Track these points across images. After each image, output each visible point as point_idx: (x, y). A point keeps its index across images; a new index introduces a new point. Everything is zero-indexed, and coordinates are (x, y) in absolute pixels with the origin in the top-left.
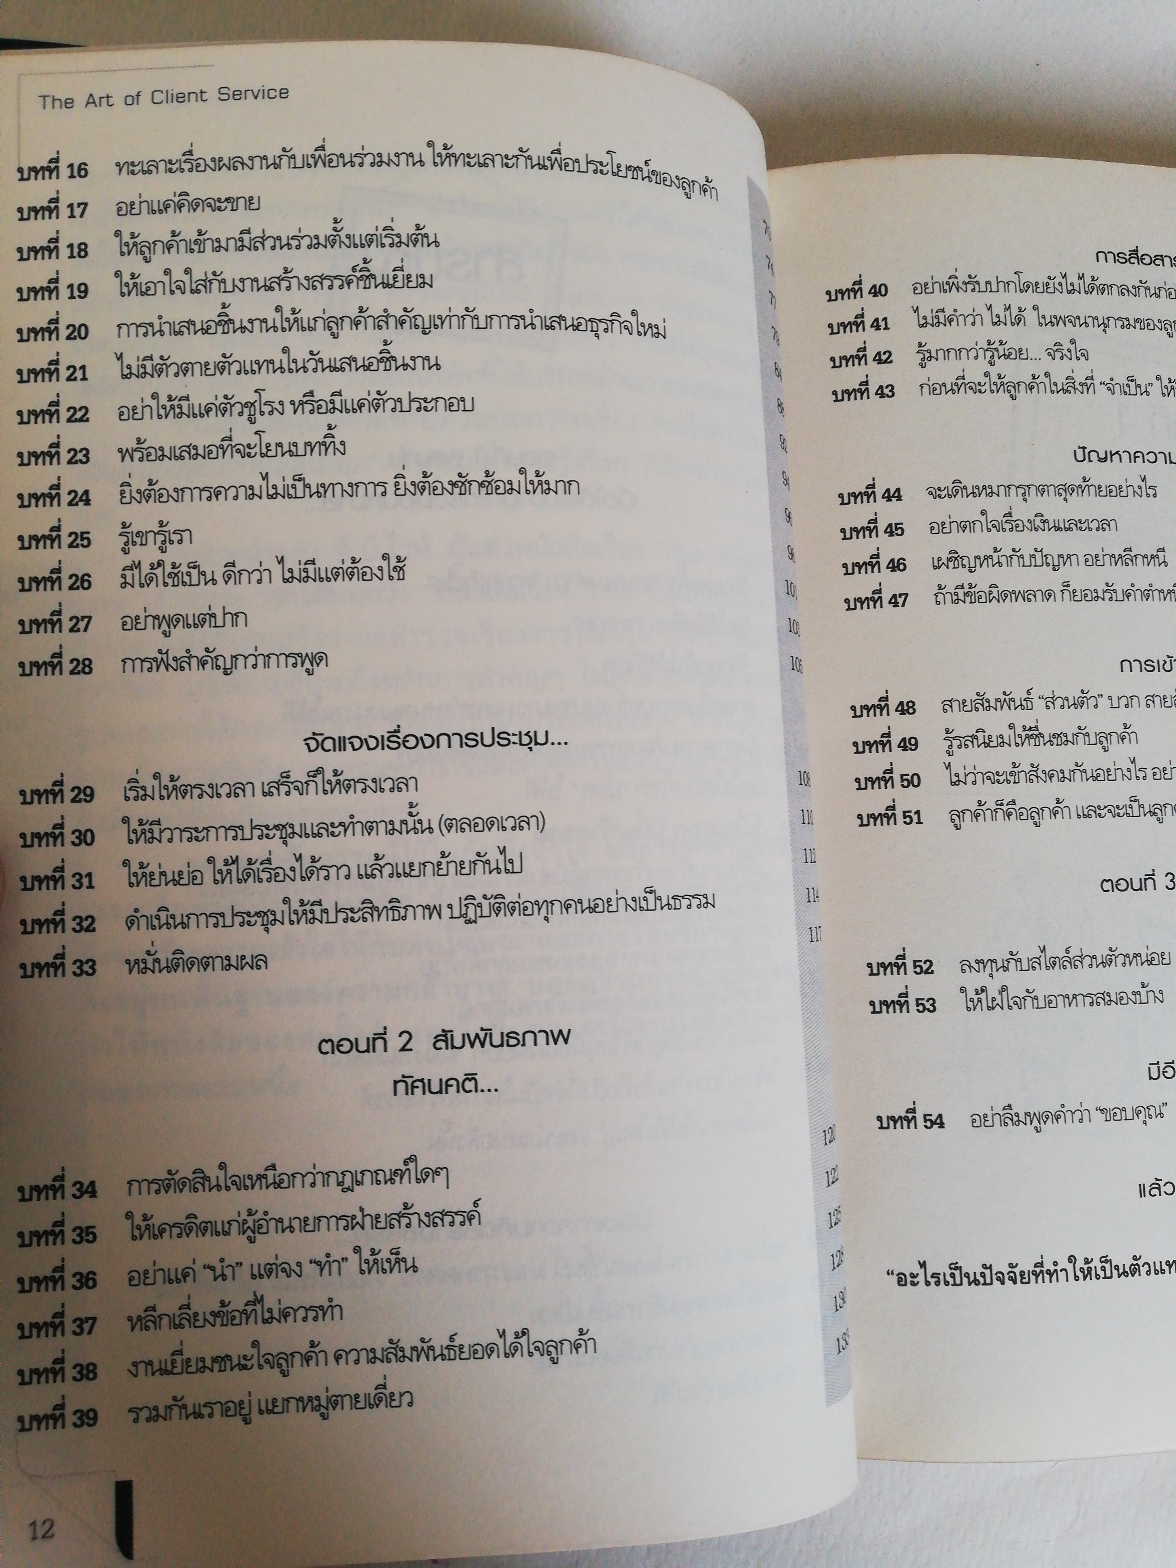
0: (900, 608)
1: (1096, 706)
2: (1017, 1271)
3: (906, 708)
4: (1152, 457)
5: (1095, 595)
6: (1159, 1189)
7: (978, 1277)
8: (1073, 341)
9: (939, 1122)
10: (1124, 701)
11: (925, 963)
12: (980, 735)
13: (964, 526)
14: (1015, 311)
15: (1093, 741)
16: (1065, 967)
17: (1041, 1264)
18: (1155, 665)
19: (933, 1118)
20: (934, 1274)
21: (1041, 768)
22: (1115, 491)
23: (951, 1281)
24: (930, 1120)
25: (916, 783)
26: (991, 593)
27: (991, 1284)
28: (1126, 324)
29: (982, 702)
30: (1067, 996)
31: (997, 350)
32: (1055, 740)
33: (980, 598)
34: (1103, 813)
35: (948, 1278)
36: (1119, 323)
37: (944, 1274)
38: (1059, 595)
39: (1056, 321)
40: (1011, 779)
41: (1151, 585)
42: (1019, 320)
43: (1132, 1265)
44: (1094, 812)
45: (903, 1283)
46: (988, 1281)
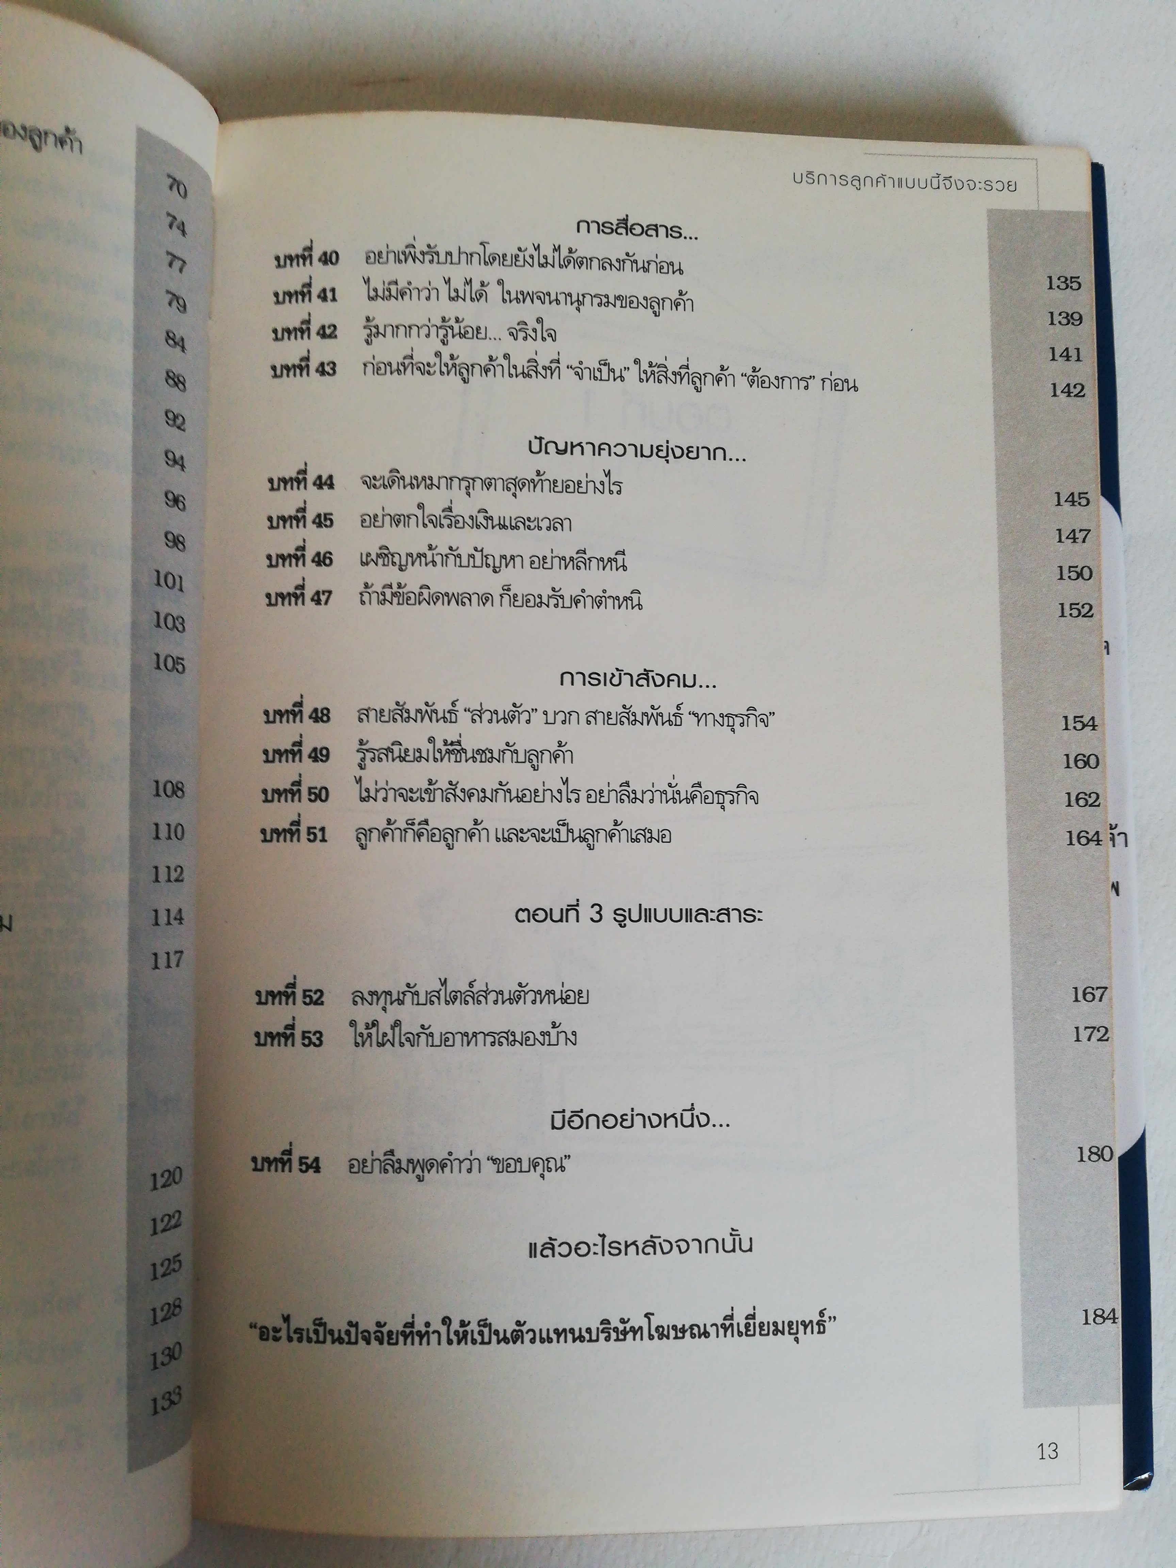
0: (323, 606)
1: (528, 721)
2: (385, 1330)
3: (320, 715)
4: (620, 450)
5: (538, 600)
6: (553, 1249)
7: (343, 1335)
8: (539, 320)
9: (315, 1166)
10: (561, 717)
11: (315, 993)
12: (396, 748)
13: (397, 520)
14: (476, 286)
15: (521, 758)
16: (466, 1002)
17: (412, 1325)
18: (602, 678)
19: (309, 1161)
20: (297, 1329)
21: (459, 787)
22: (575, 487)
23: (314, 1337)
24: (306, 1164)
25: (323, 797)
26: (421, 594)
27: (356, 1343)
28: (604, 301)
29: (401, 713)
30: (466, 1034)
31: (452, 328)
32: (478, 757)
33: (409, 598)
34: (525, 837)
35: (312, 1335)
36: (596, 301)
37: (308, 1330)
38: (497, 599)
39: (523, 297)
40: (426, 796)
41: (604, 591)
42: (480, 296)
43: (514, 1331)
44: (518, 835)
45: (265, 1337)
46: (353, 1340)
